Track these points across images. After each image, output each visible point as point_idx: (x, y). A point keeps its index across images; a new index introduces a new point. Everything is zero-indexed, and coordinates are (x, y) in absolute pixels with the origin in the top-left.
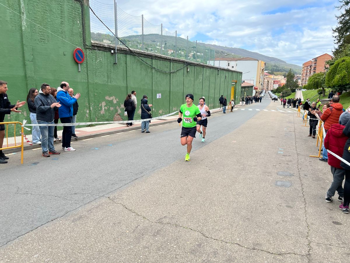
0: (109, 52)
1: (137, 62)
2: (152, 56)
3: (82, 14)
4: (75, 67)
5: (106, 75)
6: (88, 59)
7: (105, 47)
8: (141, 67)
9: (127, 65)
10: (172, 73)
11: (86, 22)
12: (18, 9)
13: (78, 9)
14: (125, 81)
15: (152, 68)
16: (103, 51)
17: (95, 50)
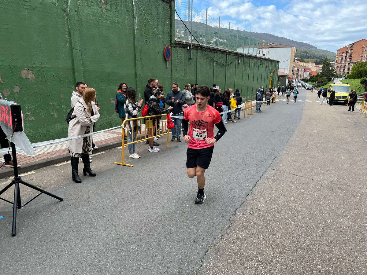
0: (186, 49)
1: (204, 57)
2: (214, 49)
3: (170, 15)
4: (165, 64)
5: (183, 70)
6: (173, 56)
7: (184, 44)
8: (206, 61)
9: (197, 60)
10: (227, 65)
11: (173, 22)
12: (132, 14)
13: (167, 11)
14: (196, 75)
15: (214, 61)
16: (183, 48)
17: (177, 47)
